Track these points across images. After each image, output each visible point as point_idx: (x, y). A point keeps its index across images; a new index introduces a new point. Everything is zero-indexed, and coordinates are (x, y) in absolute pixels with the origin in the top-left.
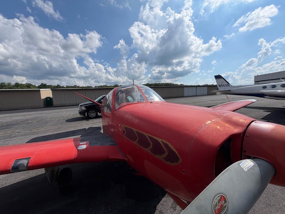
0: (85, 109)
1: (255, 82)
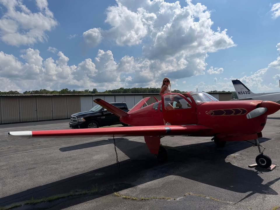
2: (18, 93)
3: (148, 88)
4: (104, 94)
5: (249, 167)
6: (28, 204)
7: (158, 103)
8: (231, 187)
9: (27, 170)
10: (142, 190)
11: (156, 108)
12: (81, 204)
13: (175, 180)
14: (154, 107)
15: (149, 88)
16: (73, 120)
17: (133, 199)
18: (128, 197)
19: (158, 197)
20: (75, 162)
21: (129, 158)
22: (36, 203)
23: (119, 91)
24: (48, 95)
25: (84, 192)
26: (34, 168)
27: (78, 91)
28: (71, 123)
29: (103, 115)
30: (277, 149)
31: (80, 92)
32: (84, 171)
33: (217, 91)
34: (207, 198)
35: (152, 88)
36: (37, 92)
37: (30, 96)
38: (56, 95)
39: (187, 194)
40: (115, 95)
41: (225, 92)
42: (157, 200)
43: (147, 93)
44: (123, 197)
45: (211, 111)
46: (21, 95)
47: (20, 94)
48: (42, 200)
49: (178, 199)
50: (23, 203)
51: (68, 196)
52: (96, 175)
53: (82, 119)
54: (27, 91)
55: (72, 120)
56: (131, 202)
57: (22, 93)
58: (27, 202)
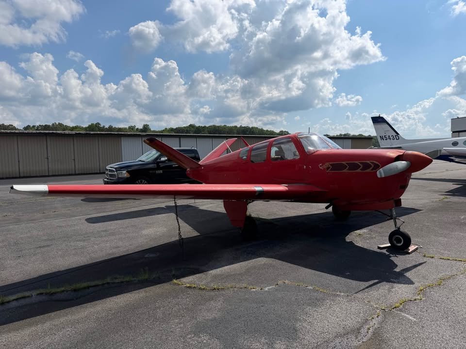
0: (129, 176)
1: (453, 132)
2: (14, 128)
3: (236, 127)
4: (161, 134)
5: (379, 248)
6: (41, 294)
7: (248, 149)
8: (347, 274)
9: (38, 248)
10: (215, 277)
11: (245, 157)
12: (122, 295)
13: (265, 264)
14: (241, 156)
15: (238, 126)
16: (110, 175)
17: (200, 289)
18: (193, 286)
19: (238, 286)
20: (112, 238)
21: (199, 234)
22: (55, 293)
23: (187, 130)
24: (67, 132)
25: (127, 279)
26: (48, 246)
27: (117, 127)
28: (106, 180)
29: (159, 168)
30: (427, 224)
31: (120, 130)
32: (128, 250)
33: (350, 134)
34: (309, 288)
35: (243, 126)
36: (46, 127)
37: (37, 133)
38: (80, 134)
39: (280, 282)
40: (180, 137)
41: (363, 136)
42: (236, 289)
43: (234, 133)
44: (185, 285)
45: (327, 164)
46: (20, 131)
47: (18, 129)
48: (63, 289)
49: (266, 289)
50: (34, 293)
51: (103, 284)
52: (146, 256)
53: (124, 174)
54: (29, 126)
55: (107, 174)
56: (197, 291)
57: (22, 129)
58: (42, 291)
